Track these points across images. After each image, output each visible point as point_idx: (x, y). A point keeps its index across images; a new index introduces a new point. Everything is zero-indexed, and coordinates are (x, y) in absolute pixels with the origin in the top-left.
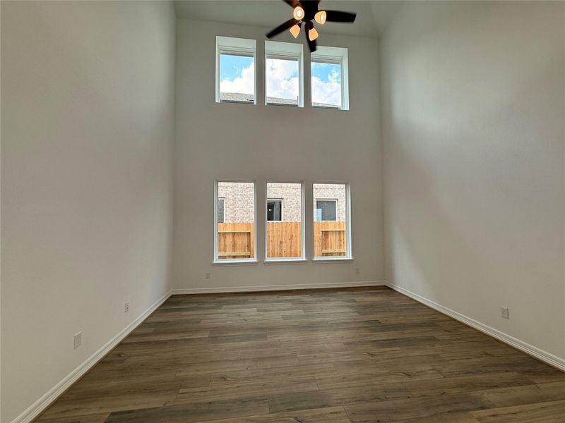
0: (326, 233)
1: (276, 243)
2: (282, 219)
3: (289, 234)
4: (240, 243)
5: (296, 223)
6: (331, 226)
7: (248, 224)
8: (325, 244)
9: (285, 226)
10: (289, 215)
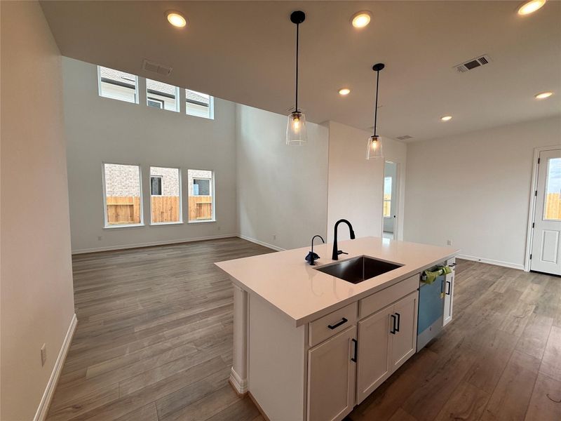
0: (200, 205)
1: (157, 212)
2: (162, 193)
3: (169, 207)
4: (123, 214)
5: (175, 197)
6: (204, 199)
7: (131, 199)
8: (199, 213)
9: (165, 199)
10: (168, 190)
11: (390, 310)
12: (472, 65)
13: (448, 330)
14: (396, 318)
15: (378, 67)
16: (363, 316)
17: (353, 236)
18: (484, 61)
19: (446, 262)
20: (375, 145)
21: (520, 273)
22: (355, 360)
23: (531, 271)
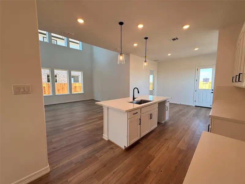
1: (57, 90)
2: (58, 82)
3: (62, 87)
6: (77, 84)
9: (60, 84)
10: (60, 80)
11: (150, 113)
12: (174, 40)
13: (167, 122)
14: (151, 115)
15: (146, 38)
16: (142, 113)
17: (138, 93)
18: (177, 39)
19: (166, 100)
20: (145, 64)
21: (192, 107)
22: (140, 124)
23: (195, 106)
